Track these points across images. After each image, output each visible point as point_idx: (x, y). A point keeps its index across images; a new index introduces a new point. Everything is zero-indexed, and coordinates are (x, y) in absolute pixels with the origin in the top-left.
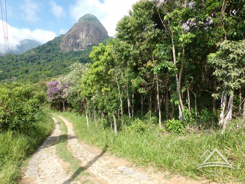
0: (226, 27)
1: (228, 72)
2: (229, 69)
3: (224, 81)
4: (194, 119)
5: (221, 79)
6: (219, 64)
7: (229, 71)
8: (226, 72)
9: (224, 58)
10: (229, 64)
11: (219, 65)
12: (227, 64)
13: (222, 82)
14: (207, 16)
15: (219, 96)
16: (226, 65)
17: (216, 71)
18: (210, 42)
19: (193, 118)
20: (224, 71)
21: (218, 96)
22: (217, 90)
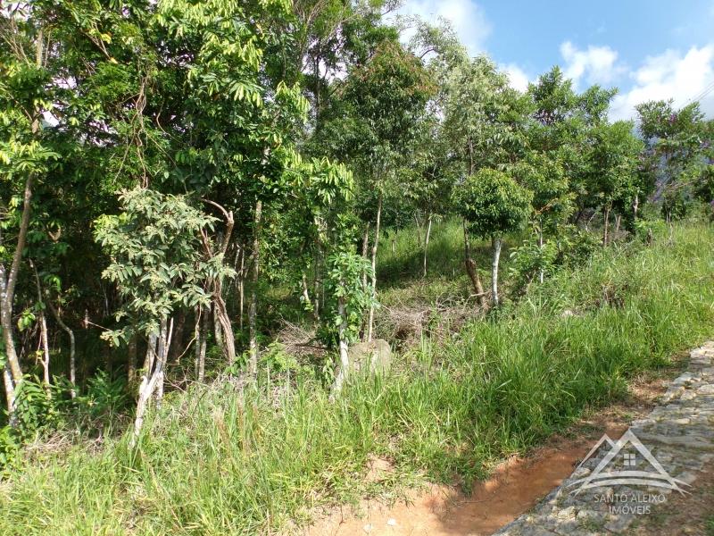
0: (150, 153)
1: (144, 272)
2: (146, 265)
3: (135, 295)
4: (58, 413)
5: (127, 290)
6: (121, 247)
7: (146, 268)
8: (138, 272)
9: (133, 234)
10: (145, 251)
11: (122, 251)
12: (141, 250)
13: (129, 298)
14: (97, 110)
15: (123, 337)
16: (140, 253)
17: (111, 267)
18: (106, 184)
19: (56, 409)
20: (135, 269)
21: (119, 337)
22: (118, 319)
